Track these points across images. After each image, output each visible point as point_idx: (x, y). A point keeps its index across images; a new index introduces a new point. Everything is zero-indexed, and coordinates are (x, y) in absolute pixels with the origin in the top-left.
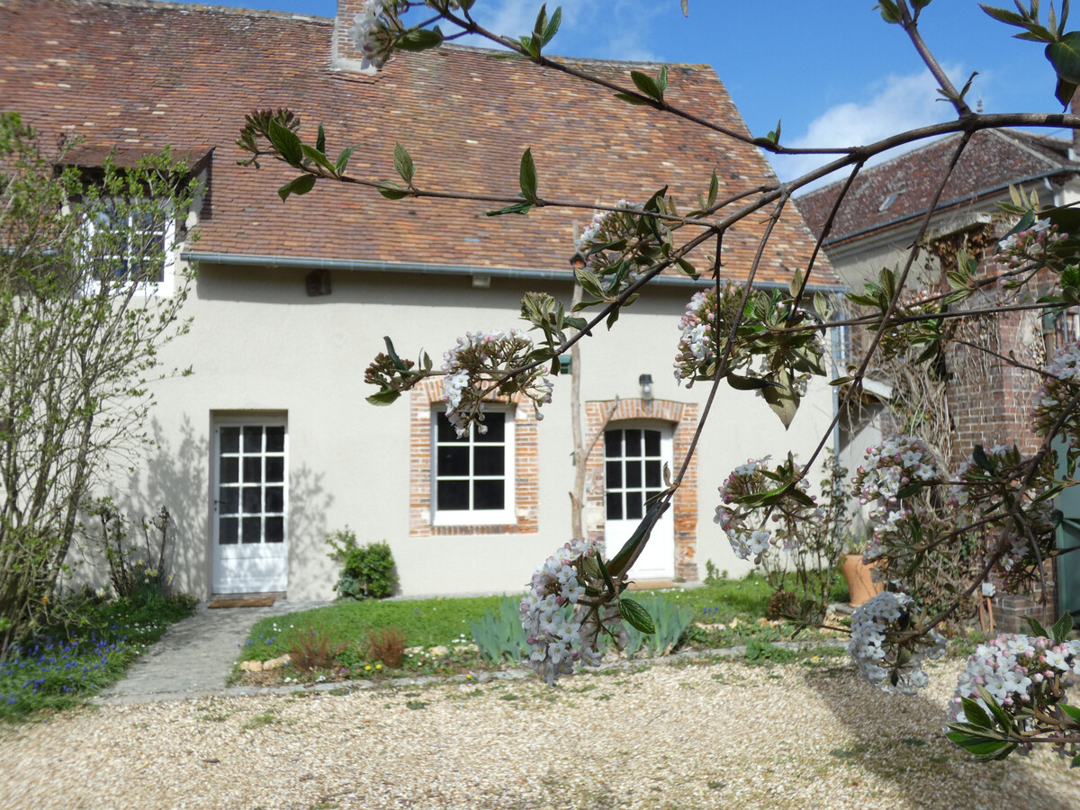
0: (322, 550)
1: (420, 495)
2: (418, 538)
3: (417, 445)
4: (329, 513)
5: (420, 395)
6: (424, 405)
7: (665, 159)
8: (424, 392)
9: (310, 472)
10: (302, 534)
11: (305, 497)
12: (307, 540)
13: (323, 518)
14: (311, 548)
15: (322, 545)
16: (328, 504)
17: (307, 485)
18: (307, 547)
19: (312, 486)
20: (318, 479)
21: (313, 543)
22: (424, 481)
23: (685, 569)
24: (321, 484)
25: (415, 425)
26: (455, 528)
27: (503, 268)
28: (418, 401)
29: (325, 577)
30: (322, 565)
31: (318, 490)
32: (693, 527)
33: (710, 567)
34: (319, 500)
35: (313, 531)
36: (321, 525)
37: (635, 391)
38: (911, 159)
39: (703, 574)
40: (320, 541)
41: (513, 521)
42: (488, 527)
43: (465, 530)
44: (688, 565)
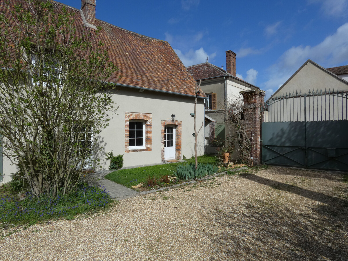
0: (104, 157)
1: (127, 143)
2: (127, 153)
3: (126, 130)
4: (105, 147)
5: (127, 118)
6: (128, 120)
7: (167, 64)
8: (128, 117)
9: (100, 137)
10: (99, 153)
11: (99, 143)
12: (100, 155)
13: (104, 149)
14: (101, 157)
15: (104, 156)
16: (105, 145)
17: (100, 140)
18: (100, 156)
19: (101, 140)
20: (103, 139)
21: (102, 155)
22: (128, 139)
24: (103, 140)
25: (126, 125)
26: (135, 150)
27: (147, 88)
28: (126, 120)
29: (104, 163)
30: (104, 160)
31: (103, 141)
32: (180, 148)
33: (184, 156)
34: (103, 144)
35: (101, 152)
36: (104, 151)
37: (171, 118)
39: (182, 158)
40: (103, 155)
41: (145, 148)
43: (137, 151)
44: (179, 156)
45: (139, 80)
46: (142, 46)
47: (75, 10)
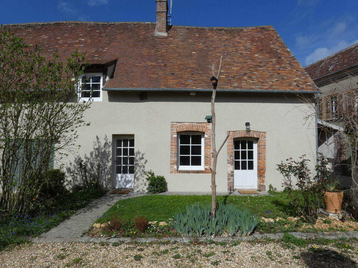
0: (143, 176)
1: (173, 161)
2: (173, 174)
3: (173, 145)
4: (145, 165)
5: (174, 130)
6: (175, 133)
7: (256, 54)
8: (175, 129)
9: (140, 152)
10: (138, 171)
11: (139, 160)
12: (139, 173)
13: (144, 167)
14: (141, 176)
15: (144, 175)
16: (145, 163)
17: (139, 157)
18: (139, 176)
19: (141, 157)
20: (143, 155)
21: (141, 175)
22: (175, 156)
23: (261, 187)
24: (144, 156)
25: (172, 139)
26: (185, 171)
27: (200, 89)
28: (173, 132)
29: (144, 184)
30: (143, 181)
31: (143, 158)
32: (264, 173)
33: (271, 187)
34: (143, 161)
35: (141, 171)
36: (143, 169)
37: (244, 128)
38: (340, 54)
39: (267, 189)
40: (143, 174)
41: (203, 169)
42: (195, 171)
43: (188, 172)
44: (262, 186)
45: (193, 80)
46: (224, 39)
47: (152, 24)
